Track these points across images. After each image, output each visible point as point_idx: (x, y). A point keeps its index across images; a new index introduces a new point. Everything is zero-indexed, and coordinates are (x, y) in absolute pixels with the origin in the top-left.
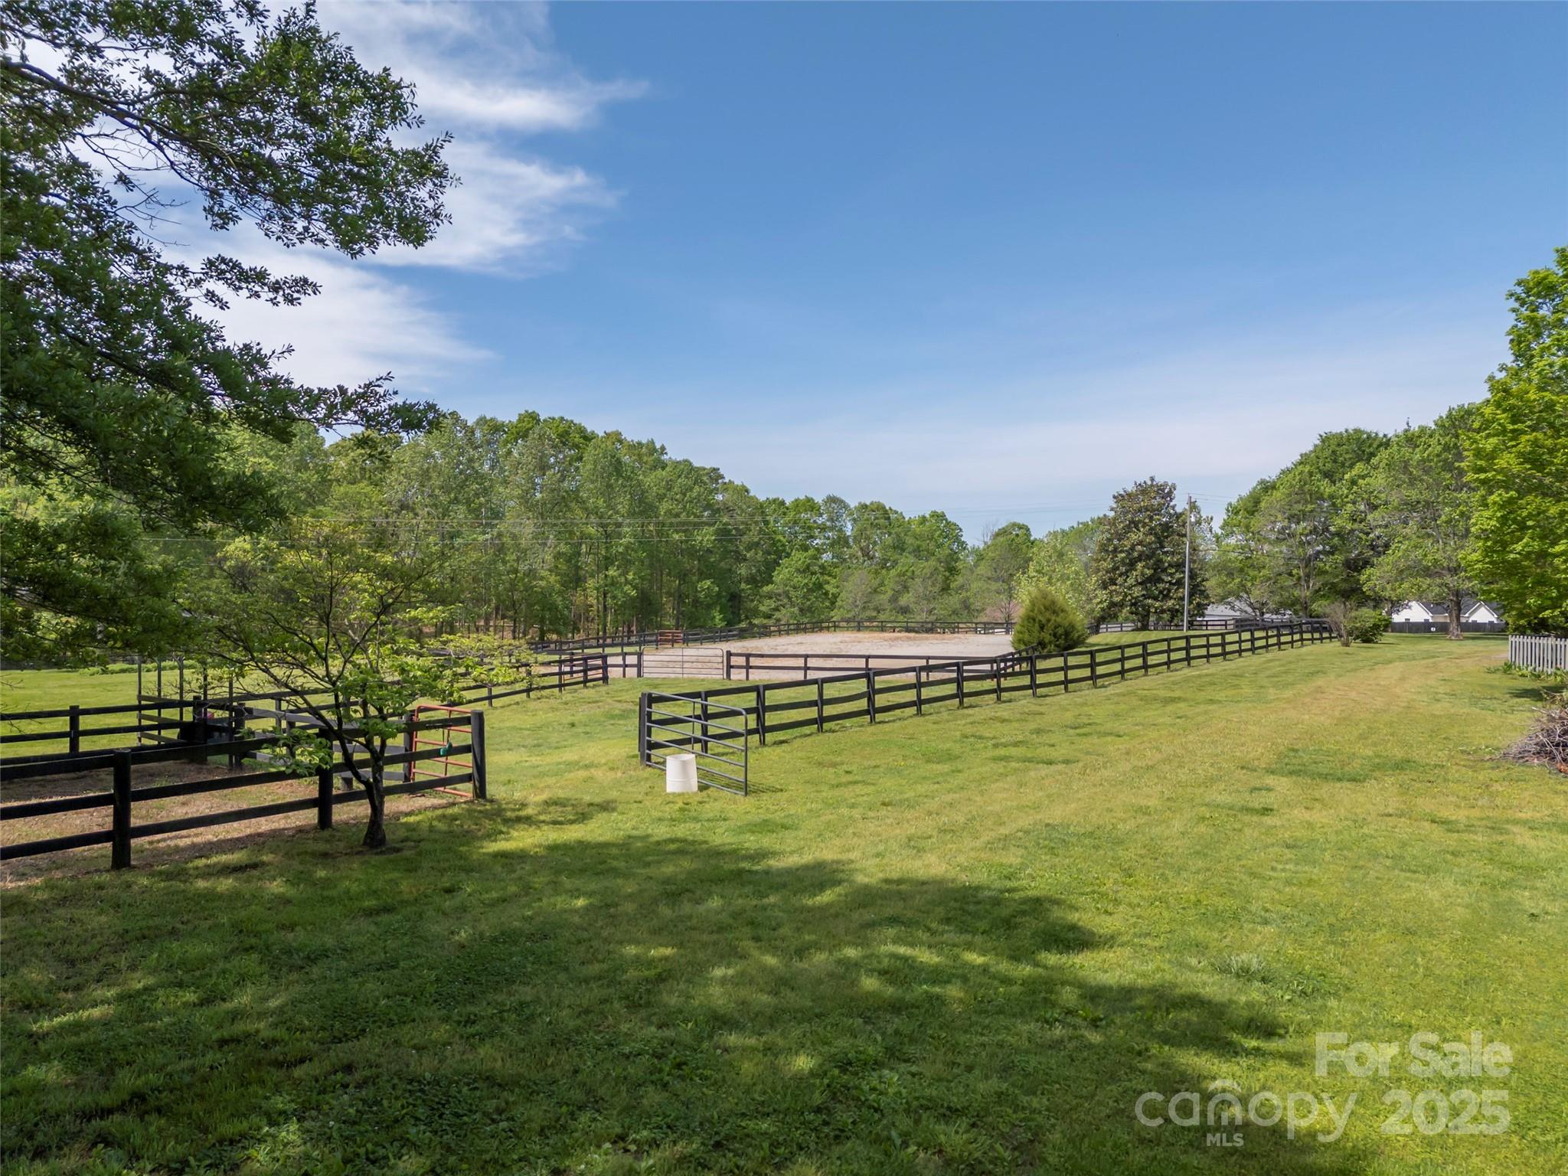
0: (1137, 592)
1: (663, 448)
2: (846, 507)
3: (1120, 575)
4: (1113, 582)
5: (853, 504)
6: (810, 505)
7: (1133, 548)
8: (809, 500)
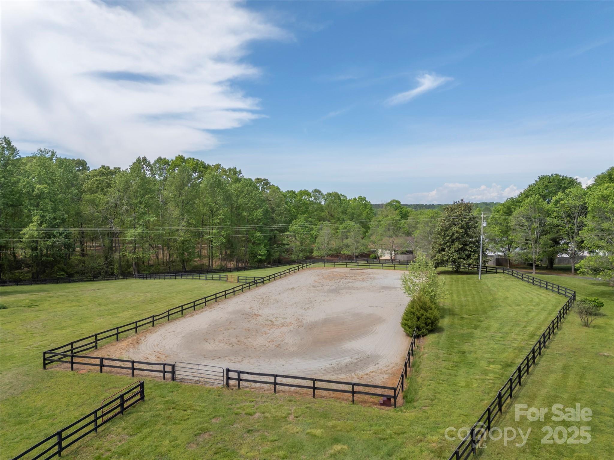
0: (456, 256)
1: (240, 171)
2: (322, 194)
3: (447, 247)
4: (443, 250)
5: (325, 193)
6: (306, 193)
7: (453, 234)
8: (306, 191)
